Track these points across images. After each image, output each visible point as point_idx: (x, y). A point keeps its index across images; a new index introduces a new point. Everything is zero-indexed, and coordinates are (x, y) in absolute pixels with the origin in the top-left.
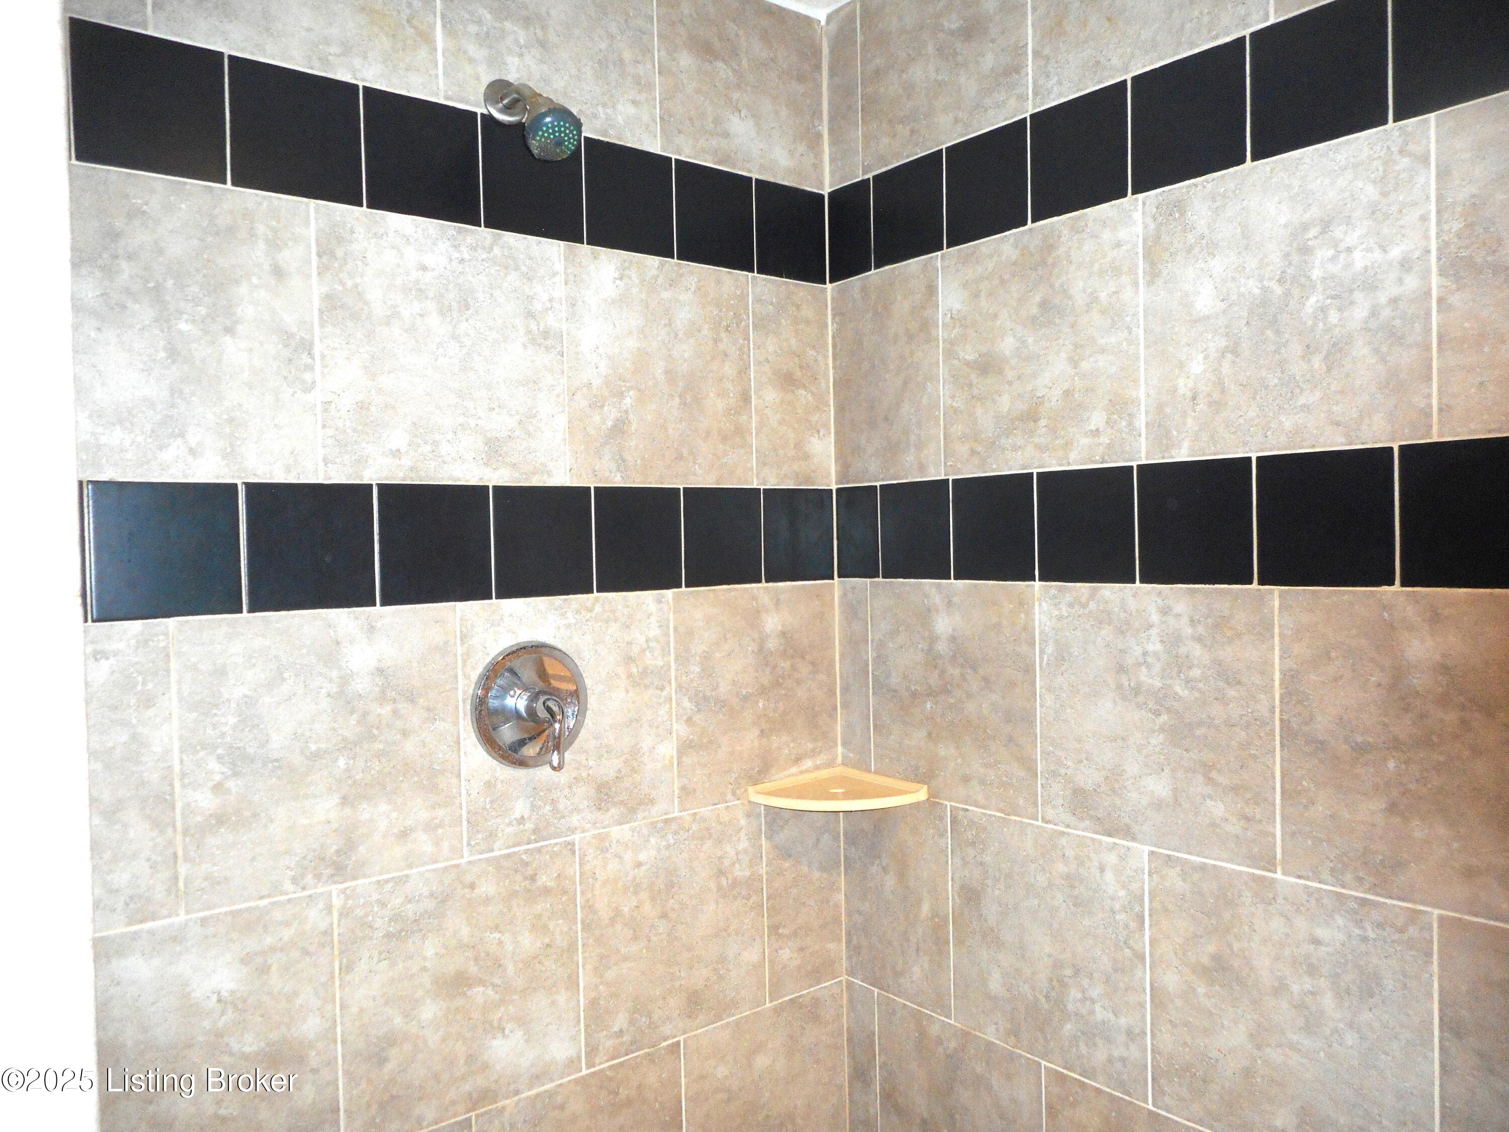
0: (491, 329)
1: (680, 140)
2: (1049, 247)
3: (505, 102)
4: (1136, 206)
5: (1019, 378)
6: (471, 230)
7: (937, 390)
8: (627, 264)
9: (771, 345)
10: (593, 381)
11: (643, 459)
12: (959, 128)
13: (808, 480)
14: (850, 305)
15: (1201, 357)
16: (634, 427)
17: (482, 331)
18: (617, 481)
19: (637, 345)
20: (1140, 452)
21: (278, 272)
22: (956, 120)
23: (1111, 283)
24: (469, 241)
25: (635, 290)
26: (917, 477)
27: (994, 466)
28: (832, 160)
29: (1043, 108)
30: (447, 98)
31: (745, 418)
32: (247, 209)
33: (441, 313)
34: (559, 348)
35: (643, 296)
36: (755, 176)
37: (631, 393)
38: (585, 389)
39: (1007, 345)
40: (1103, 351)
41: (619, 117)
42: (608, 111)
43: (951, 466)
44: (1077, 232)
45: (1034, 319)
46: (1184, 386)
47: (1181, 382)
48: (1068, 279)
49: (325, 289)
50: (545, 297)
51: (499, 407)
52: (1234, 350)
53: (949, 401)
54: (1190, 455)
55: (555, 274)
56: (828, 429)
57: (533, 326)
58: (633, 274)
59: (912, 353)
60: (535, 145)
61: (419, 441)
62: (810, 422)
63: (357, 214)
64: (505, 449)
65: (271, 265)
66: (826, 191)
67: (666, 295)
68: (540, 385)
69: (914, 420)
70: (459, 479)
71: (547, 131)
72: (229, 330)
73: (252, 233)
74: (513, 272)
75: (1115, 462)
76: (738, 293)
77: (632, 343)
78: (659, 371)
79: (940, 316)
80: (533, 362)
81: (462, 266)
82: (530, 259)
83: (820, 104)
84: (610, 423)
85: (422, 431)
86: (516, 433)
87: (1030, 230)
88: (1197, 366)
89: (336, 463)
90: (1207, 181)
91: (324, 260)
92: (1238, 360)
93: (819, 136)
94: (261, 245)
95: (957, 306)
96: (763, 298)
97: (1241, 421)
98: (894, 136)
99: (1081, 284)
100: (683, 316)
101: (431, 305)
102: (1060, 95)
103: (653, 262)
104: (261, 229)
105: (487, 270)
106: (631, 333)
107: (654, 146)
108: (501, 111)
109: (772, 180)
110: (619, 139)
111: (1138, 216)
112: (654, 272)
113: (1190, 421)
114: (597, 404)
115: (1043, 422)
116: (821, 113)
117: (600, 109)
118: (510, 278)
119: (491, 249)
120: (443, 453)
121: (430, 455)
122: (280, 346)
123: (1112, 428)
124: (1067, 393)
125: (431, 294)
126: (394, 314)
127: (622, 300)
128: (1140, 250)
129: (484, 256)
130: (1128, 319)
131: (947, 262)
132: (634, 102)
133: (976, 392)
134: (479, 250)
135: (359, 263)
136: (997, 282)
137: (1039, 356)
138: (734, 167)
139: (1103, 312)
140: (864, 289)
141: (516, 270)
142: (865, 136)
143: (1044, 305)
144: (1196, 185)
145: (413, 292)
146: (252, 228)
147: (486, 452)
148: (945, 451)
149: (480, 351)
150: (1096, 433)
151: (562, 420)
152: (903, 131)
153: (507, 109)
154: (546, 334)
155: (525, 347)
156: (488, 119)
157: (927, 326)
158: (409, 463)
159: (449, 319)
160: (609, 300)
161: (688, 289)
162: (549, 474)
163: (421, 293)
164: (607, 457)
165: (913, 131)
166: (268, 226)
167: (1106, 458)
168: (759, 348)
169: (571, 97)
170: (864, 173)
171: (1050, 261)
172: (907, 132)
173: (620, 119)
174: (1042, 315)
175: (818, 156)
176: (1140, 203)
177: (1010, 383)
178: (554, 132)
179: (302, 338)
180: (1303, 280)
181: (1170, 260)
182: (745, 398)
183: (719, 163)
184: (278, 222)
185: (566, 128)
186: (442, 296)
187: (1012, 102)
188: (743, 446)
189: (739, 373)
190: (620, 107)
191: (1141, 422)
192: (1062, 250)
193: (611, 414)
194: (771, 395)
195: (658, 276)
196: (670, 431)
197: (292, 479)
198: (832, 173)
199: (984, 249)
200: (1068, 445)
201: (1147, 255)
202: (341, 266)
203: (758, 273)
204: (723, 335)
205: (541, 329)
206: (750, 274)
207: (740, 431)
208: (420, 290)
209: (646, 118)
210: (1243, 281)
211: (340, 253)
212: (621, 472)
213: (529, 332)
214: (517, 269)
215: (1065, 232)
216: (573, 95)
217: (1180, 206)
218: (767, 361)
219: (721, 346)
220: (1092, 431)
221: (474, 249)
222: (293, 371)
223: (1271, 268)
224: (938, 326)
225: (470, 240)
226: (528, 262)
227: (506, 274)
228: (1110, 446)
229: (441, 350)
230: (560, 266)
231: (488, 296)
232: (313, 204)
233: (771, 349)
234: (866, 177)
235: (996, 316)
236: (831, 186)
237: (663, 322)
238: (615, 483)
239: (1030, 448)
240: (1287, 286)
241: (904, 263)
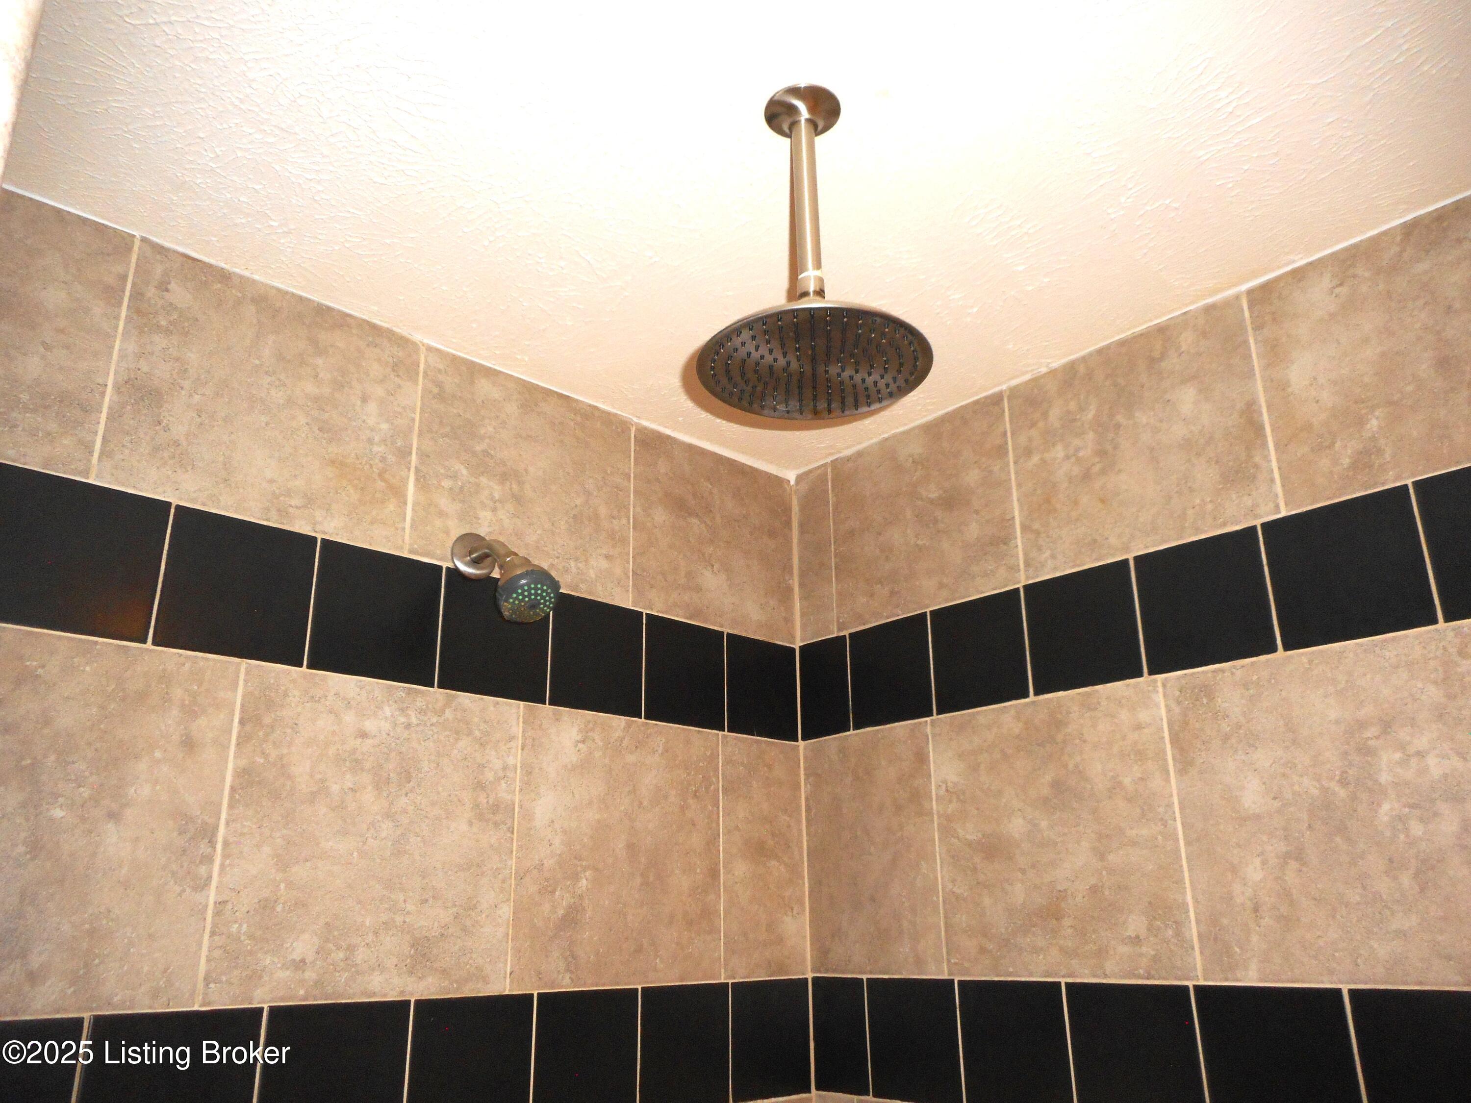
0: (433, 804)
1: (653, 595)
2: (1057, 722)
3: (474, 556)
4: (1155, 687)
5: (1033, 866)
6: (422, 692)
7: (934, 871)
8: (591, 725)
9: (742, 810)
10: (545, 861)
11: (597, 954)
12: (945, 593)
13: (781, 969)
14: (826, 766)
15: (1257, 861)
16: (589, 914)
17: (423, 807)
18: (566, 984)
19: (597, 816)
20: (1196, 969)
21: (189, 744)
22: (941, 586)
23: (1136, 768)
24: (418, 704)
25: (598, 754)
26: (914, 974)
27: (1011, 970)
28: (803, 615)
29: (1037, 580)
30: (411, 551)
31: (712, 897)
32: (164, 670)
33: (378, 787)
34: (509, 824)
35: (607, 761)
36: (726, 630)
37: (588, 873)
38: (535, 872)
39: (1016, 827)
40: (1134, 843)
41: (591, 571)
42: (580, 565)
43: (956, 964)
44: (1090, 709)
45: (1046, 800)
46: (1241, 894)
47: (1237, 888)
48: (1083, 760)
49: (243, 763)
50: (497, 764)
51: (434, 897)
52: (1298, 855)
53: (950, 886)
54: (1261, 980)
55: (512, 738)
56: (802, 904)
57: (482, 799)
58: (596, 736)
59: (901, 828)
60: (507, 607)
61: (331, 945)
62: (783, 898)
63: (295, 675)
64: (435, 951)
65: (182, 736)
66: (797, 645)
67: (631, 758)
68: (485, 869)
69: (907, 904)
70: (374, 994)
71: (522, 594)
72: (113, 816)
73: (166, 698)
74: (464, 737)
75: (1164, 979)
76: (708, 753)
77: (592, 815)
78: (621, 846)
79: (933, 787)
80: (477, 841)
81: (407, 732)
82: (485, 722)
83: (790, 559)
84: (561, 912)
85: (336, 933)
86: (450, 930)
87: (1033, 702)
88: (1254, 872)
89: (220, 982)
90: (1234, 667)
91: (248, 727)
92: (1304, 869)
93: (790, 590)
94: (175, 712)
95: (953, 778)
96: (734, 758)
97: (1321, 942)
98: (872, 595)
99: (1099, 767)
100: (649, 781)
101: (366, 778)
102: (1055, 569)
103: (619, 722)
104: (178, 693)
105: (436, 736)
106: (590, 803)
107: (625, 600)
108: (467, 564)
109: (744, 634)
110: (590, 593)
111: (1160, 698)
112: (618, 734)
113: (1255, 938)
114: (548, 889)
115: (1067, 922)
116: (791, 567)
117: (572, 564)
118: (462, 744)
119: (443, 712)
120: (359, 961)
121: (342, 964)
122: (175, 834)
123: (1156, 936)
124: (1094, 890)
125: (368, 765)
126: (321, 790)
127: (584, 766)
128: (1166, 734)
129: (434, 720)
130: (1161, 810)
131: (937, 730)
132: (607, 557)
133: (982, 877)
134: (429, 714)
135: (289, 731)
136: (999, 756)
137: (1057, 843)
138: (705, 621)
139: (1129, 800)
140: (842, 750)
141: (468, 735)
142: (839, 593)
143: (1056, 785)
144: (1223, 671)
145: (348, 764)
146: (167, 693)
147: (412, 957)
148: (947, 944)
149: (417, 830)
150: (1136, 940)
151: (506, 911)
152: (883, 591)
153: (475, 562)
154: (495, 808)
155: (471, 824)
156: (454, 573)
157: (918, 797)
158: (314, 976)
159: (385, 794)
160: (569, 767)
161: (654, 752)
162: (485, 980)
163: (357, 765)
164: (556, 954)
165: (893, 593)
166: (187, 690)
167: (1153, 972)
168: (729, 814)
169: (543, 550)
170: (839, 630)
171: (1060, 737)
172: (886, 591)
173: (592, 574)
174: (1055, 797)
175: (790, 609)
176: (1159, 684)
177: (1023, 871)
178: (530, 594)
179: (205, 823)
180: (1370, 783)
181: (1203, 747)
182: (714, 873)
183: (690, 618)
184: (200, 685)
185: (543, 591)
186: (381, 766)
187: (1002, 572)
188: (710, 932)
189: (708, 844)
190: (592, 562)
191: (1193, 931)
192: (1071, 729)
193: (563, 899)
194: (741, 868)
195: (624, 738)
196: (630, 918)
197: (159, 1009)
198: (804, 628)
199: (981, 719)
200: (1101, 953)
201: (1175, 740)
202: (267, 735)
203: (728, 731)
204: (691, 801)
205: (491, 802)
206: (721, 733)
207: (707, 913)
208: (356, 761)
209: (618, 571)
210: (1295, 778)
211: (267, 720)
212: (571, 972)
213: (477, 806)
214: (470, 733)
215: (1076, 708)
216: (545, 549)
217: (1207, 691)
218: (737, 828)
219: (689, 814)
220: (1130, 937)
221: (422, 711)
222: (185, 865)
223: (1328, 766)
224: (931, 800)
225: (420, 702)
226: (483, 726)
227: (457, 740)
228: (1156, 959)
229: (372, 831)
230: (518, 729)
231: (433, 765)
232: (244, 665)
233: (741, 815)
234: (841, 634)
235: (1000, 792)
236: (802, 640)
237: (627, 789)
238: (562, 987)
239: (1054, 952)
240: (1351, 787)
241: (888, 726)
